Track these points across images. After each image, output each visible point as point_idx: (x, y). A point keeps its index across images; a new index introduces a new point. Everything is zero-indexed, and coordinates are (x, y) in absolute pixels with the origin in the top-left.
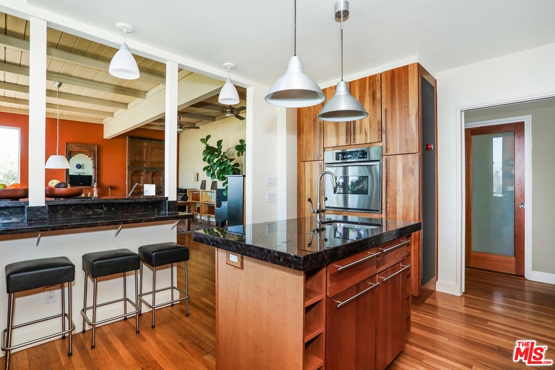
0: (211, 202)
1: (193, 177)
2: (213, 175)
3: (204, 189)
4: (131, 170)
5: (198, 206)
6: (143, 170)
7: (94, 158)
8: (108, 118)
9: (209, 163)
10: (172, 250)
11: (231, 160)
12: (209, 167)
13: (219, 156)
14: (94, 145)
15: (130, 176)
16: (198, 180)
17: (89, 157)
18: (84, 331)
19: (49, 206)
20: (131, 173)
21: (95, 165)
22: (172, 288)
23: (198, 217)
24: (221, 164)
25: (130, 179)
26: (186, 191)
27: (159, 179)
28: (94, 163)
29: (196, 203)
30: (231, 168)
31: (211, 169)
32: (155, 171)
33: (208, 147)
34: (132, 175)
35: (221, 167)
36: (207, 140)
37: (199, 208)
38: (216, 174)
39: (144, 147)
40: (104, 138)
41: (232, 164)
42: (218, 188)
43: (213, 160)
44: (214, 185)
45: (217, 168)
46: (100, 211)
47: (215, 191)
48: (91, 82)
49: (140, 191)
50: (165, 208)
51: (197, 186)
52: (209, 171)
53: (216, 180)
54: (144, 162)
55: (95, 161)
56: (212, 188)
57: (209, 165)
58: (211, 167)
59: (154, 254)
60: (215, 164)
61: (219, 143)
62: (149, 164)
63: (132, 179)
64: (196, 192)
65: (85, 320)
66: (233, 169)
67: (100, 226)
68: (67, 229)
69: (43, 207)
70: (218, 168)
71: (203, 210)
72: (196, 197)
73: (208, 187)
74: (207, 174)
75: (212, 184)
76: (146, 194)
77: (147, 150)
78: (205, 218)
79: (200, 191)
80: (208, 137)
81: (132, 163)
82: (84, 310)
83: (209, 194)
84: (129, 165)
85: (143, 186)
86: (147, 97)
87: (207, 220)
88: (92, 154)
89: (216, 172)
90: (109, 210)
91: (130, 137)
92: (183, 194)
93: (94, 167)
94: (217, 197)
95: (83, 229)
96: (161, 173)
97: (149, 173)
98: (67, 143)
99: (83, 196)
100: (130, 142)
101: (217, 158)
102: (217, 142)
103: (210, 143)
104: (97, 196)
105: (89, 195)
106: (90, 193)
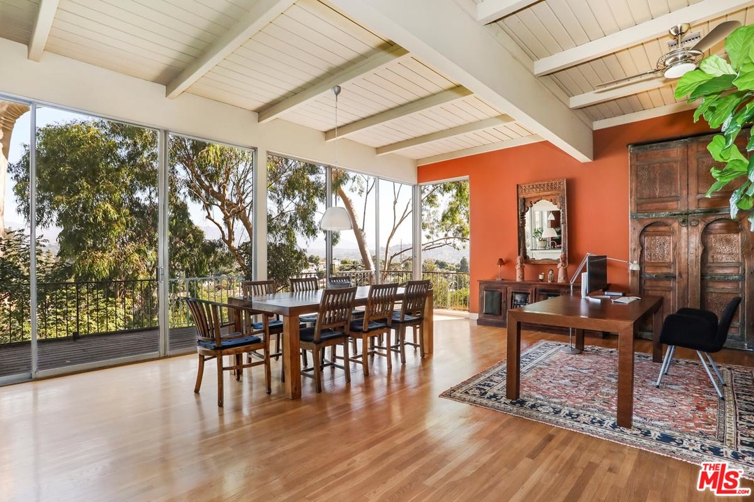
7: (562, 205)
14: (561, 180)
15: (637, 235)
17: (555, 203)
20: (639, 228)
21: (564, 218)
25: (637, 243)
34: (642, 233)
55: (563, 211)
62: (693, 203)
63: (642, 244)
81: (643, 205)
84: (635, 210)
88: (558, 200)
91: (636, 145)
96: (737, 224)
97: (698, 225)
98: (518, 185)
99: (541, 277)
100: (636, 157)
104: (562, 278)
105: (549, 276)
106: (551, 272)
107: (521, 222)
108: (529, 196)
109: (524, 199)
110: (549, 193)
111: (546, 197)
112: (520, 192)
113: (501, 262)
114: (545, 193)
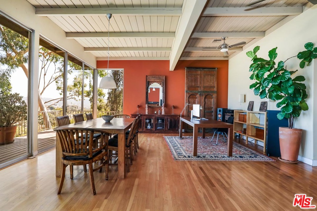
0: (259, 124)
1: (240, 98)
2: (262, 93)
3: (252, 110)
4: (188, 93)
5: (245, 127)
6: (197, 94)
8: (170, 54)
9: (257, 79)
11: (292, 73)
13: (271, 68)
14: (163, 76)
15: (187, 98)
16: (245, 101)
17: (160, 84)
20: (188, 96)
23: (245, 138)
24: (274, 79)
25: (187, 100)
26: (232, 111)
27: (210, 101)
29: (243, 124)
30: (291, 82)
31: (260, 86)
32: (207, 94)
33: (256, 60)
34: (189, 97)
35: (275, 82)
36: (255, 52)
37: (245, 130)
38: (267, 92)
39: (198, 75)
40: (170, 70)
41: (293, 77)
42: (268, 109)
43: (263, 75)
44: (263, 106)
45: (268, 84)
47: (265, 113)
51: (244, 107)
53: (267, 100)
54: (198, 87)
55: (163, 88)
56: (261, 110)
57: (258, 82)
58: (260, 83)
60: (266, 79)
61: (273, 53)
62: (202, 89)
63: (189, 101)
64: (243, 113)
66: (294, 84)
70: (271, 85)
71: (249, 132)
72: (243, 118)
73: (256, 108)
74: (255, 93)
75: (261, 105)
77: (201, 77)
78: (252, 140)
79: (247, 112)
80: (257, 49)
81: (189, 88)
83: (258, 116)
84: (187, 90)
87: (254, 142)
88: (162, 83)
89: (267, 89)
91: (188, 68)
92: (230, 114)
93: (163, 92)
94: (267, 120)
97: (203, 96)
98: (146, 76)
99: (155, 112)
100: (188, 72)
101: (269, 71)
102: (270, 52)
103: (259, 55)
104: (164, 113)
105: (159, 112)
106: (159, 111)
107: (147, 91)
108: (151, 80)
109: (149, 81)
110: (158, 80)
111: (157, 82)
112: (147, 79)
113: (139, 106)
114: (157, 80)
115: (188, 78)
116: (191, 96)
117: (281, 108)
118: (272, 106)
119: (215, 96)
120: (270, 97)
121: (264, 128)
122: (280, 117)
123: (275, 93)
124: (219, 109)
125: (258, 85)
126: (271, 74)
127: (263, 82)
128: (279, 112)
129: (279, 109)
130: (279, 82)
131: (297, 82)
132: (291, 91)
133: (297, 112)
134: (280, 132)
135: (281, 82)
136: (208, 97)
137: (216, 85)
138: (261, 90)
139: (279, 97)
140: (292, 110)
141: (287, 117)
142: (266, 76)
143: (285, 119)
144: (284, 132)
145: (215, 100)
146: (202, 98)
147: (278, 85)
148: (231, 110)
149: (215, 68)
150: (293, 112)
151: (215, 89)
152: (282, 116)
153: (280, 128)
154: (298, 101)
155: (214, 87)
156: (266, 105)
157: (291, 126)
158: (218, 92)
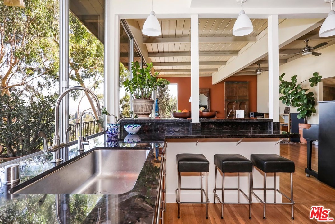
4: (227, 101)
6: (234, 102)
7: (208, 96)
8: (215, 72)
9: (284, 94)
10: (280, 162)
11: (306, 90)
12: (284, 97)
14: (208, 89)
15: (227, 105)
17: (206, 95)
18: (215, 203)
19: (201, 123)
20: (227, 103)
21: (208, 100)
22: (275, 190)
24: (295, 94)
27: (244, 107)
28: (208, 99)
30: (305, 97)
31: (286, 98)
32: (241, 101)
33: (284, 82)
34: (228, 105)
36: (282, 77)
39: (234, 87)
40: (213, 84)
41: (306, 93)
43: (288, 92)
45: (292, 97)
46: (227, 127)
47: (289, 115)
48: (208, 53)
49: (233, 114)
50: (270, 127)
52: (284, 100)
53: (290, 106)
54: (235, 96)
55: (208, 97)
56: (285, 113)
57: (285, 96)
59: (265, 162)
61: (294, 78)
62: (238, 98)
63: (228, 107)
65: (215, 196)
66: (307, 97)
67: (231, 138)
68: (213, 138)
69: (198, 123)
70: (293, 97)
74: (283, 102)
75: (285, 109)
76: (237, 116)
77: (236, 89)
80: (284, 74)
81: (228, 97)
82: (215, 190)
84: (226, 99)
85: (236, 112)
86: (239, 54)
88: (207, 94)
89: (290, 100)
90: (232, 127)
91: (226, 82)
93: (208, 101)
94: (290, 120)
95: (221, 139)
96: (245, 103)
97: (238, 103)
100: (226, 85)
101: (292, 89)
102: (292, 78)
103: (285, 79)
114: (203, 92)
115: (227, 90)
116: (229, 104)
117: (300, 111)
118: (294, 110)
119: (247, 103)
120: (293, 105)
121: (288, 125)
122: (299, 117)
123: (296, 103)
124: (251, 113)
125: (285, 98)
126: (293, 91)
127: (288, 96)
128: (298, 114)
129: (299, 112)
130: (298, 96)
131: (309, 96)
132: (305, 101)
133: (309, 113)
134: (299, 126)
135: (299, 96)
136: (242, 104)
137: (248, 95)
138: (287, 101)
139: (298, 105)
140: (306, 113)
141: (303, 117)
142: (290, 92)
143: (302, 118)
144: (302, 126)
145: (248, 106)
146: (238, 105)
147: (297, 98)
148: (262, 114)
149: (247, 82)
150: (307, 114)
151: (247, 98)
152: (300, 116)
153: (299, 124)
154: (310, 107)
155: (246, 96)
156: (288, 110)
157: (306, 122)
158: (249, 100)
